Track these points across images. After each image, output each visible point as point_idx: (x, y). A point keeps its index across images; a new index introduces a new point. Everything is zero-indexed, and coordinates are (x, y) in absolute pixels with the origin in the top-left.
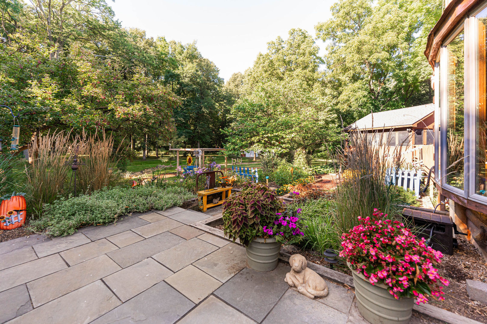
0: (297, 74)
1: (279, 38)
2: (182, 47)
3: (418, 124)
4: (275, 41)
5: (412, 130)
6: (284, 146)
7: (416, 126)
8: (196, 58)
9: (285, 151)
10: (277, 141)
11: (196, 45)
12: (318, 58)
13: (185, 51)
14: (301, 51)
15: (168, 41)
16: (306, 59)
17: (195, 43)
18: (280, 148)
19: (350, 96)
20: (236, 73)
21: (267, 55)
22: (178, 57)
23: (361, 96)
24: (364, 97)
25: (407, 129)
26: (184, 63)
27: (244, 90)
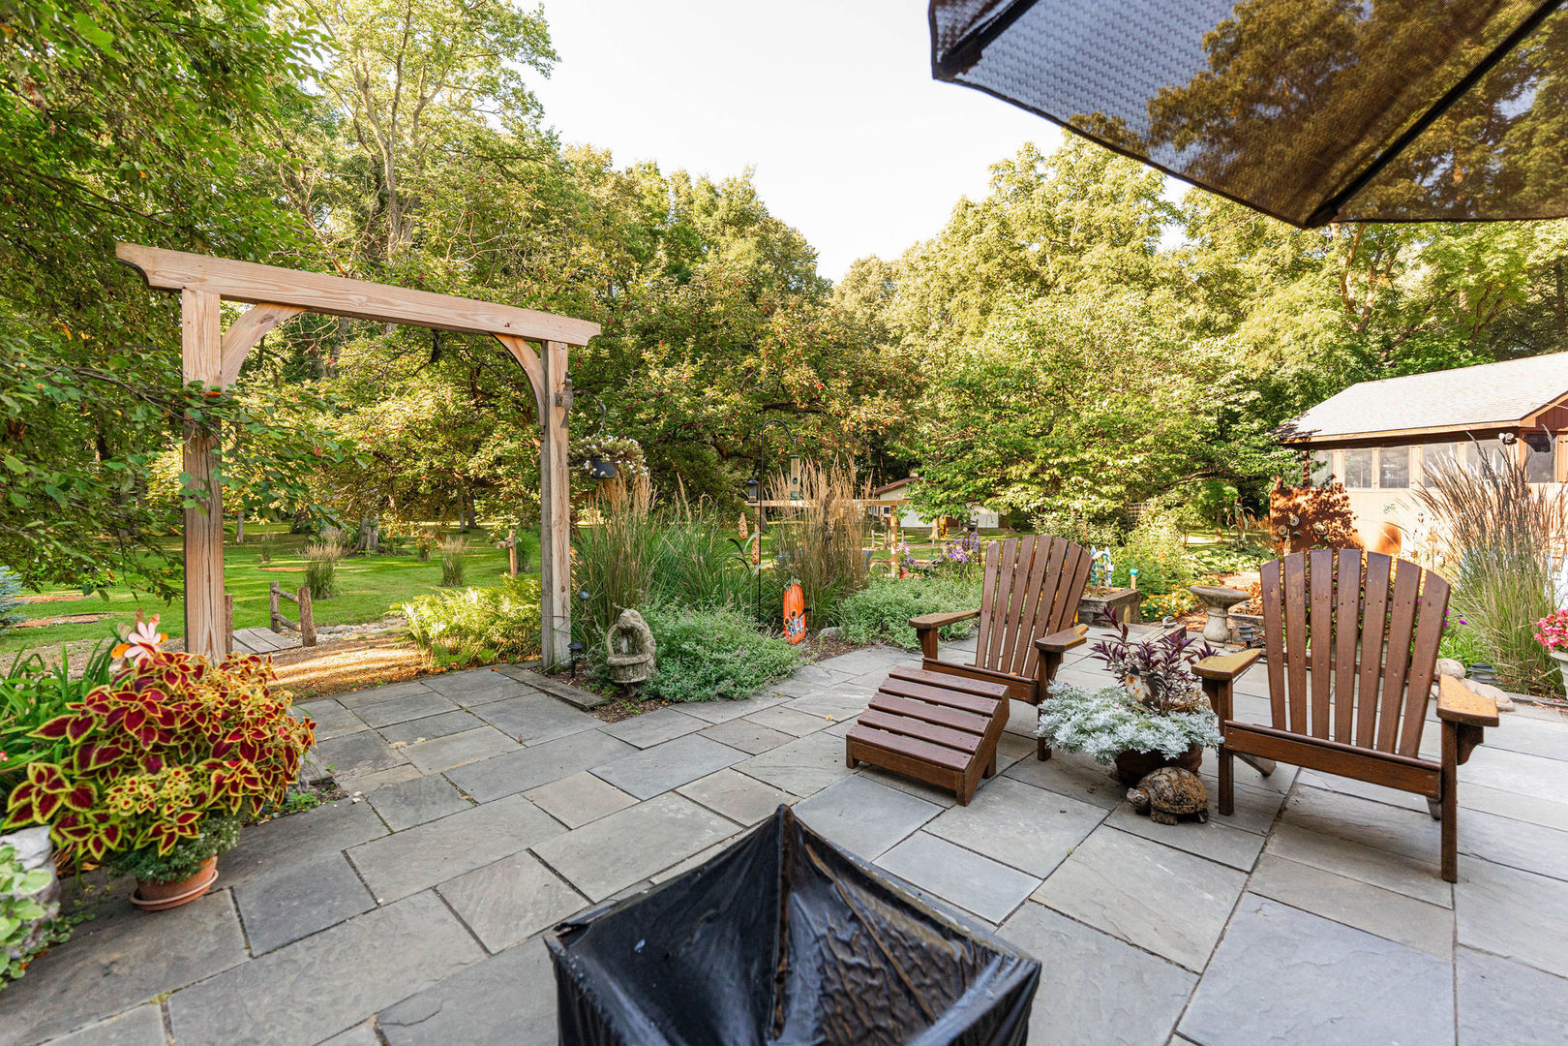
0: (1095, 262)
1: (1030, 149)
2: (712, 190)
3: (1538, 418)
4: (1013, 157)
5: (1516, 436)
6: (1105, 489)
7: (1531, 423)
8: (753, 223)
9: (1110, 505)
10: (1086, 476)
11: (751, 181)
12: (1162, 206)
13: (722, 203)
14: (1106, 188)
15: (665, 174)
16: (1123, 211)
17: (749, 174)
18: (1094, 498)
19: (1277, 326)
20: (862, 259)
21: (992, 204)
22: (699, 221)
23: (1318, 326)
24: (1329, 327)
25: (1501, 436)
26: (722, 241)
27: (902, 316)
